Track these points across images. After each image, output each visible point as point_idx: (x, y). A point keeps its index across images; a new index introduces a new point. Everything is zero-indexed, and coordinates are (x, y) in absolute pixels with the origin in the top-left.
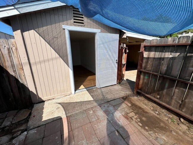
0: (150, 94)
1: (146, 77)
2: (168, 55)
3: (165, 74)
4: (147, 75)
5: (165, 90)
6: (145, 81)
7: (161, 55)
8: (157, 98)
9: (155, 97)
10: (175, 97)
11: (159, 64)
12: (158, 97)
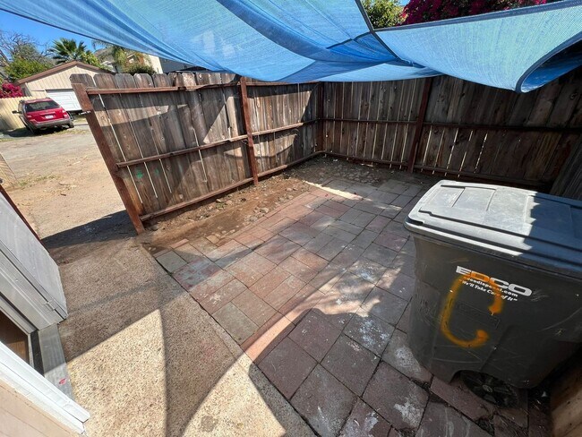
0: (167, 203)
1: (140, 177)
2: (153, 112)
3: (168, 151)
4: (137, 171)
5: (184, 178)
6: (142, 185)
7: (142, 115)
8: (182, 201)
9: (177, 203)
10: (198, 179)
11: (149, 135)
12: (181, 197)
